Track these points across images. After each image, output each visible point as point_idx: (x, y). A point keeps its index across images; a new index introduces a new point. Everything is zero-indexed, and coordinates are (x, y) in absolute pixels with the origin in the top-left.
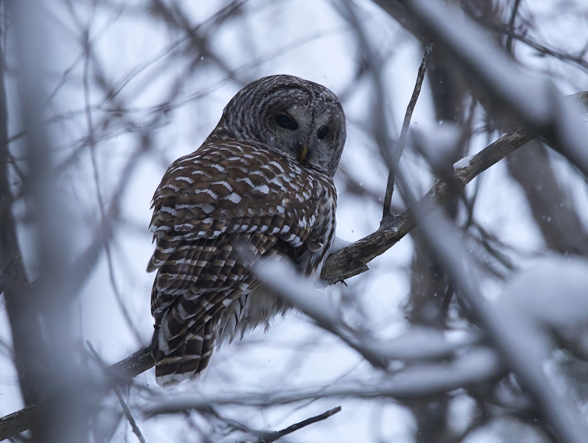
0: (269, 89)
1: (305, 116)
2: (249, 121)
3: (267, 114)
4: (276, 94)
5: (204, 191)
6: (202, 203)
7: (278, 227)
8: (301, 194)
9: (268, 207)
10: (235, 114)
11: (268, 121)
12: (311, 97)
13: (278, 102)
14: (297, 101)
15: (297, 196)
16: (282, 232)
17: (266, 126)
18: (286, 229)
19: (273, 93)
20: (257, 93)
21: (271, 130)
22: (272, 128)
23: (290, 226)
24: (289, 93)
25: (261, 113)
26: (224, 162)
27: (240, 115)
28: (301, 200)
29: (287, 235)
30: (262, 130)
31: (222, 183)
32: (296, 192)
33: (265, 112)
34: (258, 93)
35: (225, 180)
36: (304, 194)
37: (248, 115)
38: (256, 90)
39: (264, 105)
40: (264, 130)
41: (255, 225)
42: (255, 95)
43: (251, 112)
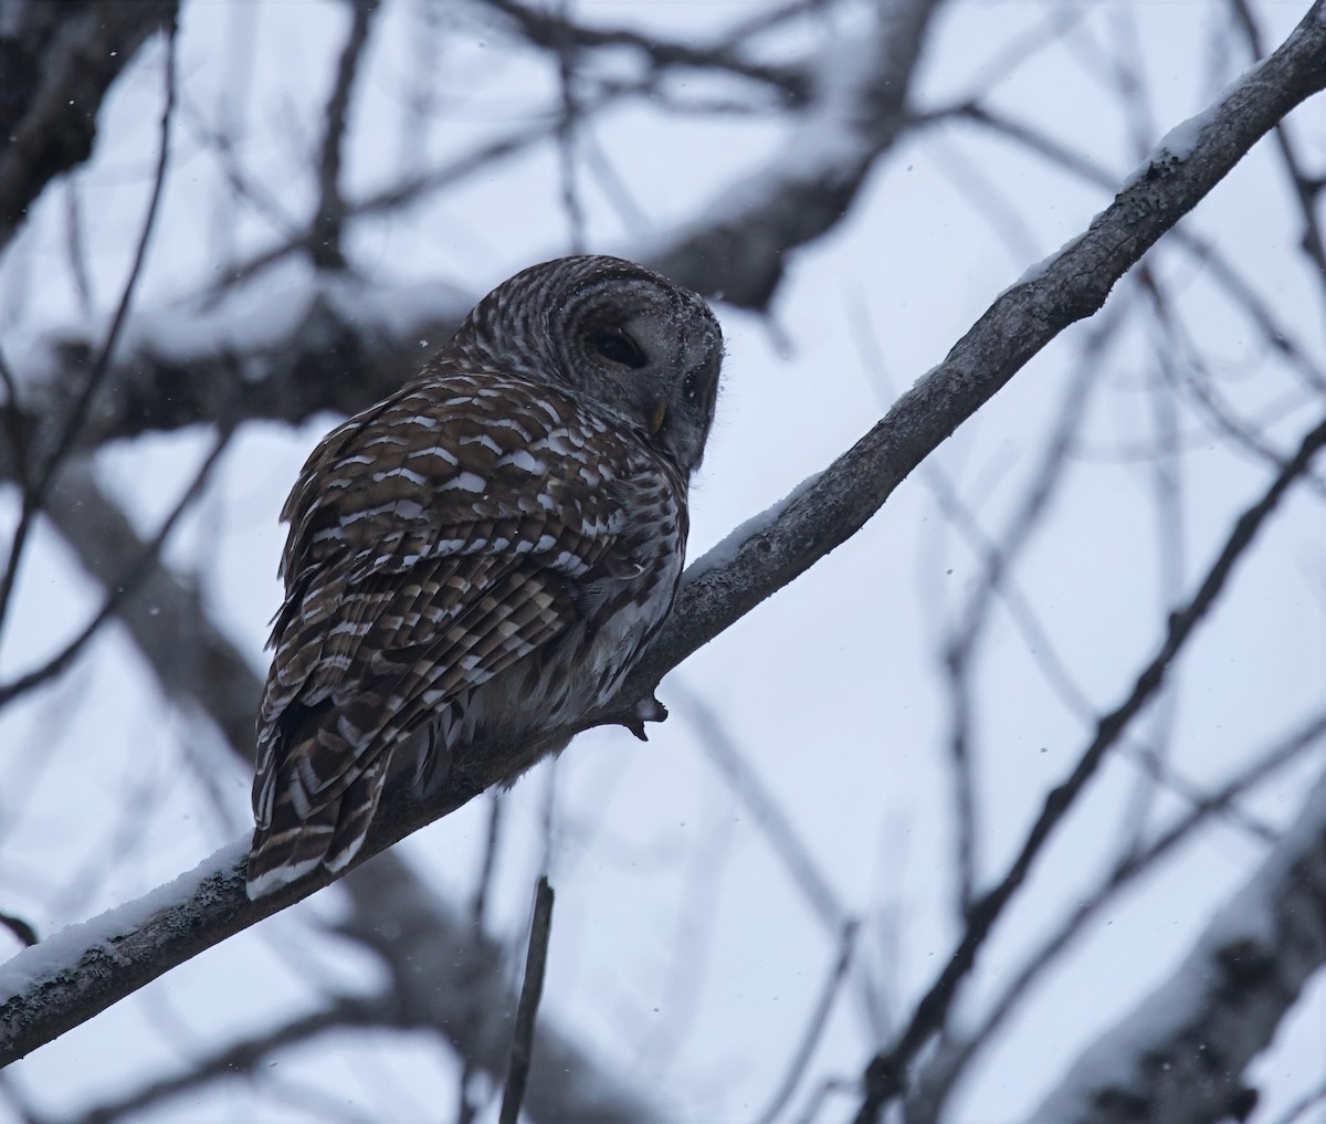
0: (584, 275)
1: (666, 337)
2: (543, 342)
3: (581, 329)
4: (600, 287)
5: (391, 474)
6: (391, 501)
7: (529, 540)
8: (593, 470)
9: (517, 497)
10: (505, 322)
11: (583, 344)
12: (675, 301)
13: (604, 306)
14: (647, 305)
15: (584, 473)
16: (536, 550)
17: (580, 356)
18: (546, 542)
19: (595, 284)
20: (555, 285)
21: (591, 363)
22: (591, 359)
23: (555, 537)
24: (629, 288)
25: (567, 326)
26: (434, 410)
27: (518, 323)
28: (592, 481)
29: (552, 554)
30: (573, 362)
31: (431, 450)
32: (582, 465)
33: (575, 324)
34: (558, 284)
35: (437, 445)
36: (602, 469)
37: (538, 330)
38: (553, 278)
39: (575, 309)
40: (578, 362)
41: (483, 537)
42: (551, 288)
43: (544, 322)
